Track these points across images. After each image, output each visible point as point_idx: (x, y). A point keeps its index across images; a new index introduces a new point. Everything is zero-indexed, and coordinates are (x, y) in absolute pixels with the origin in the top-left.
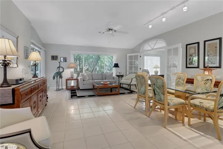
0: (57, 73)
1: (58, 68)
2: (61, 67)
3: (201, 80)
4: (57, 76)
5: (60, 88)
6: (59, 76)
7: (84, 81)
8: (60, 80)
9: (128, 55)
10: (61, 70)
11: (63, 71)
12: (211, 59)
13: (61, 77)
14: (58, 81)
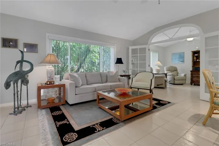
0: (16, 74)
1: (18, 62)
2: (26, 61)
4: (16, 82)
5: (24, 103)
6: (20, 81)
7: (76, 87)
8: (24, 87)
9: (131, 48)
10: (26, 67)
11: (31, 70)
13: (25, 82)
14: (19, 90)
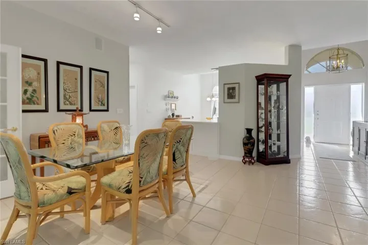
3: (109, 130)
12: (70, 97)
